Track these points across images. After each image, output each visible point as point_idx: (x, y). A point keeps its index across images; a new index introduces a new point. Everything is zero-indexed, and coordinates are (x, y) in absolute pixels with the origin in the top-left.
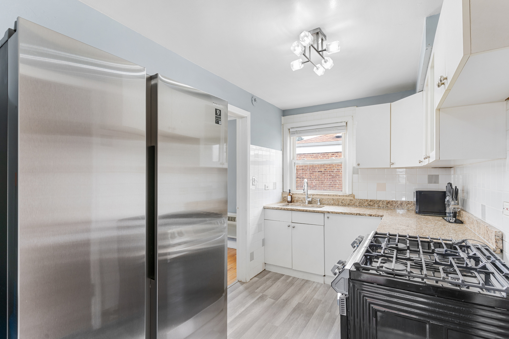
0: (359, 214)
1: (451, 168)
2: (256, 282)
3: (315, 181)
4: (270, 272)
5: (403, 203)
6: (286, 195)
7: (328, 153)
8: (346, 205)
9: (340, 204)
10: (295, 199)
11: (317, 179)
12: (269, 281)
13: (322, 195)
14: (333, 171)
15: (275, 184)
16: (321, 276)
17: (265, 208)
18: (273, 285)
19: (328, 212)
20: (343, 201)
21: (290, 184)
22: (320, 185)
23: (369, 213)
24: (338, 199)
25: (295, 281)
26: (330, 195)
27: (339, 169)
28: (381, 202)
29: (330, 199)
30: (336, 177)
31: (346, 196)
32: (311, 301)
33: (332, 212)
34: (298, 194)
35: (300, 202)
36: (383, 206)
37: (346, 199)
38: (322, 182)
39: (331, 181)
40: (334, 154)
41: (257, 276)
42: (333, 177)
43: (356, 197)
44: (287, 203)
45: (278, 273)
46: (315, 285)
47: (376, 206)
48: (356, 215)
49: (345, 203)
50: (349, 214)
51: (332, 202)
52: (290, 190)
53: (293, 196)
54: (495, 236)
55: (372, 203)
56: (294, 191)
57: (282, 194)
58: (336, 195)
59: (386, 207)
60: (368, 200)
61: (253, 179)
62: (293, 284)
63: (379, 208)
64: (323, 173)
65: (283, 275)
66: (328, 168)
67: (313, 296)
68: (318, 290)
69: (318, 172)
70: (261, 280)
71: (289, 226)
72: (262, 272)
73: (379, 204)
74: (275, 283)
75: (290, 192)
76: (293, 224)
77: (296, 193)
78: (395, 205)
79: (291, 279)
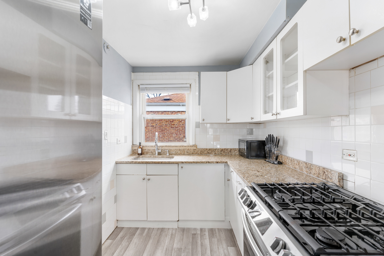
0: (208, 162)
1: (260, 123)
2: (109, 246)
3: (149, 133)
4: (123, 228)
5: (232, 150)
6: (137, 148)
7: (158, 112)
8: (191, 154)
9: (186, 153)
10: (145, 151)
11: (150, 132)
12: (124, 240)
13: (170, 146)
14: (162, 126)
15: (126, 137)
16: (175, 221)
17: (117, 163)
18: (130, 244)
19: (182, 163)
20: (188, 151)
21: (139, 137)
22: (152, 137)
23: (215, 161)
24: (184, 149)
25: (152, 233)
26: (177, 146)
27: (167, 125)
28: (216, 150)
29: (177, 150)
30: (165, 131)
31: (191, 146)
32: (173, 252)
33: (186, 162)
34: (148, 146)
35: (150, 153)
36: (218, 153)
37: (191, 149)
38: (154, 135)
39: (161, 134)
40: (163, 113)
41: (109, 238)
42: (162, 130)
43: (198, 147)
44: (138, 156)
45: (132, 227)
46: (170, 232)
47: (213, 153)
48: (206, 163)
49: (190, 152)
50: (200, 162)
51: (179, 152)
52: (140, 143)
53: (143, 148)
54: (339, 176)
55: (210, 152)
56: (144, 144)
57: (132, 147)
58: (182, 146)
59: (220, 154)
60: (208, 149)
61: (106, 133)
62: (150, 237)
63: (216, 154)
64: (155, 128)
65: (137, 229)
66: (159, 124)
67: (173, 246)
68: (175, 237)
69: (151, 126)
70: (115, 242)
71: (144, 179)
72: (115, 231)
73: (216, 151)
74: (131, 241)
75: (140, 145)
76: (148, 177)
77: (146, 146)
78: (226, 152)
79: (146, 230)
